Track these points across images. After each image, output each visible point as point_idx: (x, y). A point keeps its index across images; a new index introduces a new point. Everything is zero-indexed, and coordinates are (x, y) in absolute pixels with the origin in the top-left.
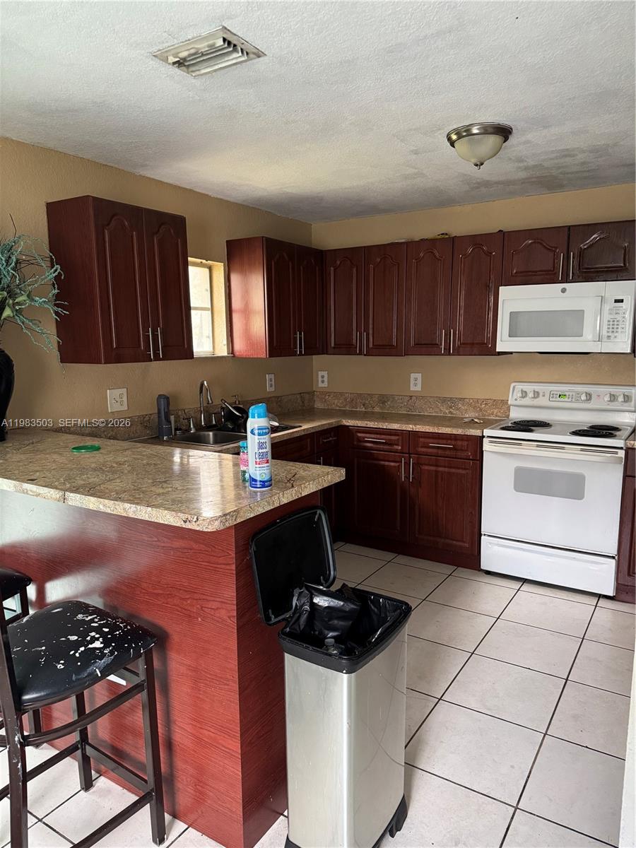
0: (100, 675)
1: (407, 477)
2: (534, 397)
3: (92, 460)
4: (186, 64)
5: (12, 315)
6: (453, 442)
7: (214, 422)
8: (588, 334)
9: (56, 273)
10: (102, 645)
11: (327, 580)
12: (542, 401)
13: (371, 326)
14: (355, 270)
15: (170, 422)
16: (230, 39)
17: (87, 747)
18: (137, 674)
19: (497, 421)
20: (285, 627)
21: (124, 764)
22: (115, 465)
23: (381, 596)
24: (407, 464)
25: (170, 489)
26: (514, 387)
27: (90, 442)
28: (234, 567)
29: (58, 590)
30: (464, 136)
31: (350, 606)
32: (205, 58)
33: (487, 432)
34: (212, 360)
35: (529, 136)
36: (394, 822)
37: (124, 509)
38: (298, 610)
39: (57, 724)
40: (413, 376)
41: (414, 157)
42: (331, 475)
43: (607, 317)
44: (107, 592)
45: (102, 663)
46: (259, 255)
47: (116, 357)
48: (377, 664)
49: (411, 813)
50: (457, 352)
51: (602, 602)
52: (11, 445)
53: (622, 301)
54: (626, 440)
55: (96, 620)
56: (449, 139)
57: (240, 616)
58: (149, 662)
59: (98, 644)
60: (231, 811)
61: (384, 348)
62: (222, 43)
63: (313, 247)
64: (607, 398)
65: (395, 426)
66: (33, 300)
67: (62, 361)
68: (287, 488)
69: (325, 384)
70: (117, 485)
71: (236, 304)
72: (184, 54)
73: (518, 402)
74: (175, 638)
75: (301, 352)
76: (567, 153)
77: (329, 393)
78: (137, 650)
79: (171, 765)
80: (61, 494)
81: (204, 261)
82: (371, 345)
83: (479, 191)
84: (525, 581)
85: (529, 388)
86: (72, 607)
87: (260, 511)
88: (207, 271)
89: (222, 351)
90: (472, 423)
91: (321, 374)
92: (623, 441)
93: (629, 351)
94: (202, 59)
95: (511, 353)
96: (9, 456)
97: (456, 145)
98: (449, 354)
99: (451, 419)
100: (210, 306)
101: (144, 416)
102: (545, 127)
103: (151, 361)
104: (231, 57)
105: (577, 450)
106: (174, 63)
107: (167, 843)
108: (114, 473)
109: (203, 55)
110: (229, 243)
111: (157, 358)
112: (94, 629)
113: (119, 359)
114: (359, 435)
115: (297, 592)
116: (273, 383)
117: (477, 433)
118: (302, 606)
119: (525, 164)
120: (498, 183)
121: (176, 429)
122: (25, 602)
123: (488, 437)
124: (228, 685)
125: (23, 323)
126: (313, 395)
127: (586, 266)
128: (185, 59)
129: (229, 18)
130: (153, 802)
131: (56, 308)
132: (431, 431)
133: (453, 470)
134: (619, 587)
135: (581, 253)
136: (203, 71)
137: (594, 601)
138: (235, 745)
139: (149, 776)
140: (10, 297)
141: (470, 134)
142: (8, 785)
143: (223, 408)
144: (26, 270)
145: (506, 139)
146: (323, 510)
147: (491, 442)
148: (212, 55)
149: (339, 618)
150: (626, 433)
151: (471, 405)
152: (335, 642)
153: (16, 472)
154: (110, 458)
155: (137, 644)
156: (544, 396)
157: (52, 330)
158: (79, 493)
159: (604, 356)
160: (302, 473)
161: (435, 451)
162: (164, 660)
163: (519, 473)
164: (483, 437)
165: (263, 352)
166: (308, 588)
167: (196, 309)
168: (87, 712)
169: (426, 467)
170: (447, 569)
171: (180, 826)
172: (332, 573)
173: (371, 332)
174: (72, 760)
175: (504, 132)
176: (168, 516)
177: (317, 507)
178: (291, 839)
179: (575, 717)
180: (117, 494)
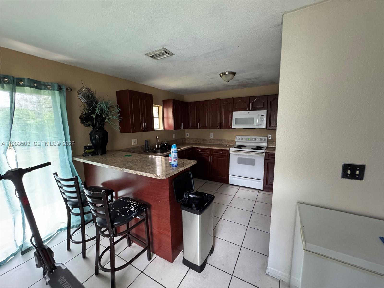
0: (134, 217)
1: (210, 161)
2: (242, 139)
3: (129, 159)
4: (154, 57)
5: (108, 121)
6: (222, 151)
7: (160, 147)
8: (255, 124)
9: (119, 110)
10: (134, 209)
11: (192, 189)
12: (244, 140)
13: (200, 121)
14: (196, 107)
15: (148, 148)
16: (166, 51)
17: (130, 235)
18: (143, 216)
19: (232, 146)
20: (182, 203)
21: (139, 239)
22: (136, 160)
23: (206, 194)
24: (210, 157)
25: (151, 167)
26: (237, 137)
27: (128, 154)
28: (168, 188)
29: (121, 193)
30: (224, 75)
31: (199, 197)
32: (159, 55)
33: (231, 149)
34: (159, 131)
35: (240, 75)
36: (211, 252)
37: (140, 173)
38: (185, 198)
39: (121, 231)
40: (211, 134)
41: (211, 79)
42: (193, 163)
43: (260, 119)
44: (134, 194)
45: (134, 214)
46: (171, 104)
47: (135, 131)
48: (206, 212)
49: (215, 249)
50: (223, 128)
51: (260, 191)
52: (107, 155)
53: (263, 115)
54: (265, 150)
55: (132, 202)
56: (220, 75)
57: (170, 201)
58: (146, 213)
59: (133, 209)
60: (169, 251)
61: (204, 127)
62: (163, 52)
63: (185, 101)
64: (260, 140)
65: (207, 147)
66: (113, 117)
67: (121, 132)
68: (182, 167)
69: (188, 136)
70: (137, 166)
71: (165, 116)
72: (154, 54)
73: (238, 141)
74: (153, 206)
75: (182, 128)
76: (249, 79)
77: (189, 139)
78: (143, 210)
79: (152, 239)
80: (122, 169)
81: (157, 105)
82: (200, 126)
83: (227, 88)
84: (240, 186)
85: (240, 137)
86: (125, 198)
87: (175, 173)
88: (158, 108)
89: (162, 128)
90: (226, 146)
91: (187, 133)
92: (264, 151)
93: (265, 128)
94: (158, 55)
95: (236, 128)
96: (107, 158)
97: (222, 77)
98: (221, 128)
99: (221, 145)
100: (158, 117)
101: (141, 146)
102: (244, 73)
103: (144, 132)
104: (166, 55)
105: (253, 153)
106: (151, 57)
107: (151, 260)
108: (136, 163)
109: (158, 54)
110: (163, 100)
111: (145, 131)
112: (132, 205)
113: (136, 132)
114: (198, 150)
115: (185, 194)
116: (175, 136)
117: (228, 149)
118: (186, 197)
119: (239, 81)
120: (232, 86)
121: (150, 149)
122: (112, 197)
123: (231, 150)
124: (167, 218)
125: (110, 123)
126: (185, 139)
127: (254, 107)
128: (154, 56)
129: (166, 46)
130: (148, 250)
131: (119, 119)
132: (216, 148)
133: (222, 159)
134: (264, 187)
135: (253, 103)
136: (158, 59)
137: (258, 191)
138: (170, 234)
139: (146, 242)
140: (107, 116)
141: (225, 74)
142: (109, 246)
143: (162, 143)
144: (112, 109)
145: (234, 75)
146: (191, 172)
147: (231, 151)
148: (161, 55)
149: (196, 200)
150: (265, 149)
151: (226, 141)
152: (195, 206)
153: (110, 163)
154: (134, 158)
155: (143, 208)
156: (244, 139)
157: (118, 124)
158: (127, 169)
159: (259, 129)
160: (185, 162)
161: (217, 154)
162: (150, 212)
163: (239, 159)
164: (230, 150)
165: (172, 129)
166: (188, 193)
167: (155, 117)
168: (130, 227)
169: (215, 158)
170: (221, 184)
171: (155, 255)
172: (193, 188)
173: (200, 123)
174: (126, 239)
175: (234, 74)
176: (151, 175)
177: (189, 171)
178: (184, 258)
179: (255, 222)
180: (137, 169)
